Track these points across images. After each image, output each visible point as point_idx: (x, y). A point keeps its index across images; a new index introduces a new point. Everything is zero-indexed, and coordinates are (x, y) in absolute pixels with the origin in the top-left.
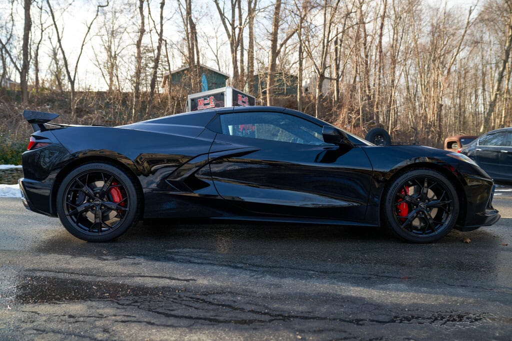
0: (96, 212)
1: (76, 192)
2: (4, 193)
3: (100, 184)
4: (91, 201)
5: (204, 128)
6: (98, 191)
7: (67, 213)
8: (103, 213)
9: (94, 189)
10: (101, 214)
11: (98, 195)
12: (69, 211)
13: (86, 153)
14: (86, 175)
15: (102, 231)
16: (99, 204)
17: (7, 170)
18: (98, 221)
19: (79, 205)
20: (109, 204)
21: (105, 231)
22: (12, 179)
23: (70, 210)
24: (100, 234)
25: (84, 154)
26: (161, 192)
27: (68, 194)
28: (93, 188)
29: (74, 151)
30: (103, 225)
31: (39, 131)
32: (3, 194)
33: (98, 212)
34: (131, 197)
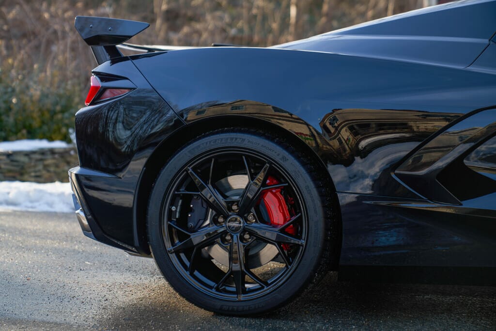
0: (231, 247)
1: (187, 200)
2: (32, 202)
3: (239, 182)
4: (221, 220)
5: (486, 41)
6: (237, 198)
7: (169, 246)
8: (247, 251)
9: (227, 194)
10: (242, 251)
11: (235, 207)
12: (173, 244)
13: (203, 112)
14: (209, 160)
15: (245, 291)
16: (237, 229)
17: (33, 152)
18: (236, 267)
19: (194, 230)
20: (260, 228)
21: (251, 291)
22: (44, 172)
23: (177, 241)
24: (242, 297)
25: (199, 113)
26: (384, 203)
27: (172, 204)
28: (224, 190)
29: (181, 107)
30: (247, 278)
31: (107, 63)
32: (30, 205)
33: (235, 248)
34: (311, 213)
